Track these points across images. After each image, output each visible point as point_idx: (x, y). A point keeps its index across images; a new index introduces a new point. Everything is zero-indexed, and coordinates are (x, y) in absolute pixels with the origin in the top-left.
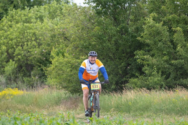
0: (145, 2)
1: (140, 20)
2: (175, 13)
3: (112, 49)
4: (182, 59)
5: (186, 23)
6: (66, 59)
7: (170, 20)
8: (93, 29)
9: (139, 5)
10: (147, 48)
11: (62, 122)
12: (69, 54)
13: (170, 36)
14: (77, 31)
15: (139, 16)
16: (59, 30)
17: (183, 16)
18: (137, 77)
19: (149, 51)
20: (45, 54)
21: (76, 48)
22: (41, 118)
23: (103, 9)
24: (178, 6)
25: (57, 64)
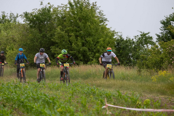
0: (55, 21)
1: (52, 30)
2: (71, 26)
3: (39, 46)
4: (75, 50)
5: (77, 31)
6: (14, 52)
7: (68, 30)
8: (28, 35)
9: (52, 22)
10: (56, 45)
11: (13, 84)
12: (16, 49)
13: (68, 38)
14: (20, 37)
15: (52, 28)
16: (10, 36)
17: (75, 28)
18: (52, 60)
19: (58, 46)
20: (3, 49)
21: (20, 45)
22: (2, 83)
23: (33, 25)
24: (73, 22)
25: (10, 54)
